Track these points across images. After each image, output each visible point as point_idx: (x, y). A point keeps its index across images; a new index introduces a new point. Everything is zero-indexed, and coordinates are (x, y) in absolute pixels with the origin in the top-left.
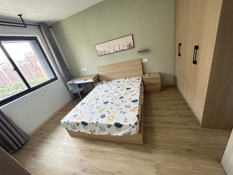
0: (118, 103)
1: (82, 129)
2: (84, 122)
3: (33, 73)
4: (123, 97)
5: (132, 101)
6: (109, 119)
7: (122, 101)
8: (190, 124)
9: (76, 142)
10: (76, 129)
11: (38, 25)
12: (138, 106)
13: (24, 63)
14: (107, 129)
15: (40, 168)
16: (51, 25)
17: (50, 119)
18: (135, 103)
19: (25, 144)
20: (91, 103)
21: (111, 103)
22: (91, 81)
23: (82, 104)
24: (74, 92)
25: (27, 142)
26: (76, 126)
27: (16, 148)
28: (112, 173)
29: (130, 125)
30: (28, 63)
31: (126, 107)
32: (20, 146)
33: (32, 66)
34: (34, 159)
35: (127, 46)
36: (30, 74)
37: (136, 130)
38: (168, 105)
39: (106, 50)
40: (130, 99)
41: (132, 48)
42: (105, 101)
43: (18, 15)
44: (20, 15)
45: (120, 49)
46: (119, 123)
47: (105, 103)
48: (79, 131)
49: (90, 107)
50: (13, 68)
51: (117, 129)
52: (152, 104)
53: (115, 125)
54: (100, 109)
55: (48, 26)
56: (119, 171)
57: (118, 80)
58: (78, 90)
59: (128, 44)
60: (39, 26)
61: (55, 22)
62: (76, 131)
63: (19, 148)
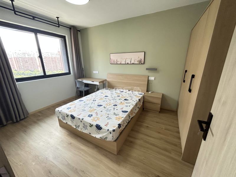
0: (109, 109)
1: (69, 122)
2: (73, 116)
3: (59, 66)
4: (116, 105)
5: (123, 111)
6: (94, 120)
7: (114, 108)
8: (172, 153)
9: (61, 132)
10: (65, 119)
11: (70, 27)
12: (125, 116)
13: (55, 56)
14: (89, 127)
15: (23, 143)
16: (80, 29)
17: (52, 107)
18: (124, 113)
19: (23, 119)
20: (88, 102)
21: (104, 107)
22: (97, 83)
23: (80, 101)
24: (80, 89)
25: (25, 118)
26: (66, 118)
27: (15, 121)
28: (76, 169)
29: (108, 130)
30: (58, 56)
31: (115, 114)
32: (19, 120)
33: (60, 60)
34: (23, 134)
35: (138, 61)
36: (56, 66)
37: (113, 136)
38: (160, 127)
39: (119, 60)
40: (122, 109)
41: (142, 64)
42: (99, 104)
43: (56, 17)
44: (58, 18)
45: (131, 62)
46: (100, 125)
47: (98, 105)
48: (67, 123)
49: (85, 105)
50: (38, 56)
51: (97, 131)
52: (145, 122)
53: (96, 126)
54: (92, 109)
55: (78, 30)
56: (83, 170)
57: (122, 90)
58: (83, 89)
59: (139, 59)
60: (70, 29)
61: (84, 28)
62: (64, 121)
63: (17, 121)
